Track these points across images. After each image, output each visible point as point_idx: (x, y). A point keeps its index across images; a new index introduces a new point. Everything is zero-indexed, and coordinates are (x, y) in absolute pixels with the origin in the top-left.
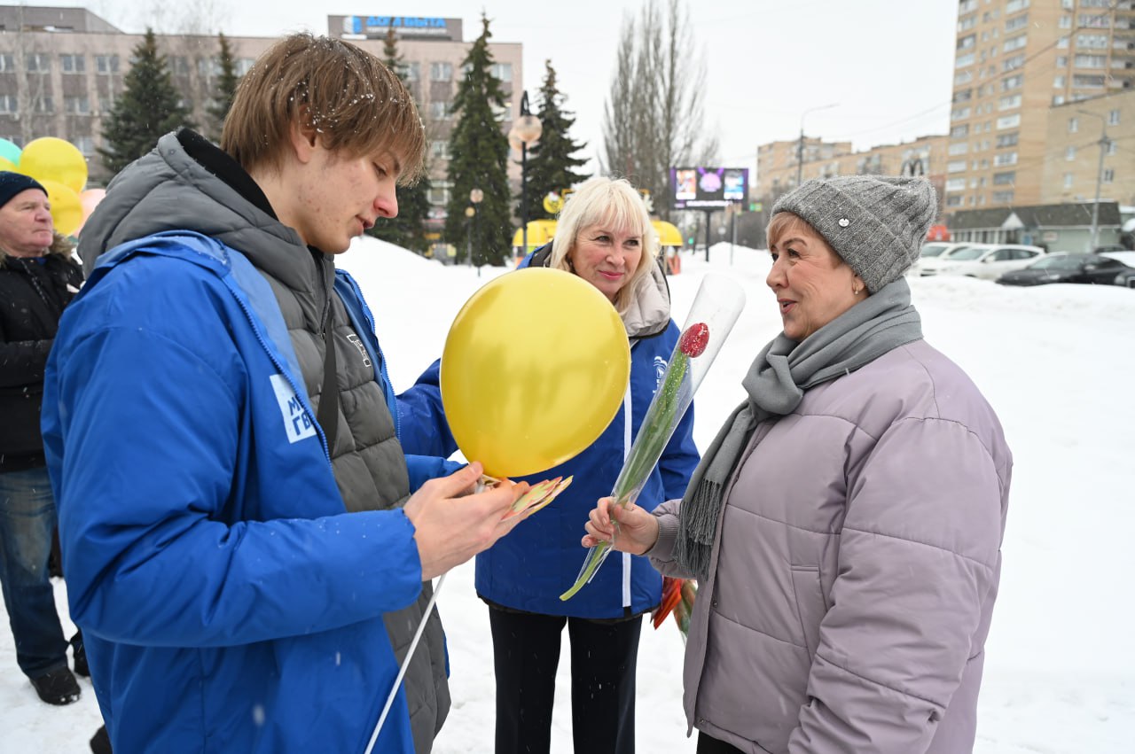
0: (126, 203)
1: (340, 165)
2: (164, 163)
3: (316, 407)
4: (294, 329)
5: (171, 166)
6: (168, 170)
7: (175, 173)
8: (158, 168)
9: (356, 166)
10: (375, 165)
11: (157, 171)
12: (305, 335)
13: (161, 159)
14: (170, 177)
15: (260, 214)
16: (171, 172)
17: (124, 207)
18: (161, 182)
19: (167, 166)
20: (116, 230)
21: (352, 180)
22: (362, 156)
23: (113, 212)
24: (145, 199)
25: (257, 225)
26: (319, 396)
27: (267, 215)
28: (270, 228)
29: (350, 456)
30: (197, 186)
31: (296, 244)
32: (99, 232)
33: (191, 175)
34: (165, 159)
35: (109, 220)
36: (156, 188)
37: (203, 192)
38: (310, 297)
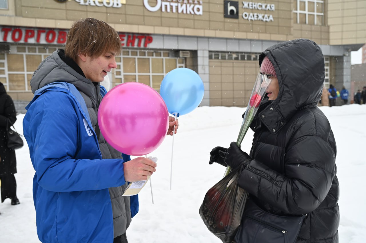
0: (45, 73)
1: (94, 59)
2: (55, 62)
3: (95, 129)
4: (89, 108)
5: (57, 63)
6: (57, 64)
7: (58, 65)
8: (54, 63)
9: (99, 59)
10: (106, 56)
11: (53, 64)
12: (92, 109)
13: (54, 60)
14: (57, 66)
15: (81, 77)
16: (57, 65)
17: (45, 74)
18: (55, 68)
19: (56, 63)
20: (42, 81)
21: (99, 63)
22: (100, 55)
23: (42, 75)
24: (51, 72)
25: (80, 80)
26: (95, 126)
27: (83, 77)
28: (84, 80)
29: (103, 143)
30: (64, 69)
31: (91, 84)
32: (38, 81)
33: (63, 66)
34: (55, 60)
35: (40, 78)
36: (53, 69)
37: (66, 71)
38: (94, 99)
